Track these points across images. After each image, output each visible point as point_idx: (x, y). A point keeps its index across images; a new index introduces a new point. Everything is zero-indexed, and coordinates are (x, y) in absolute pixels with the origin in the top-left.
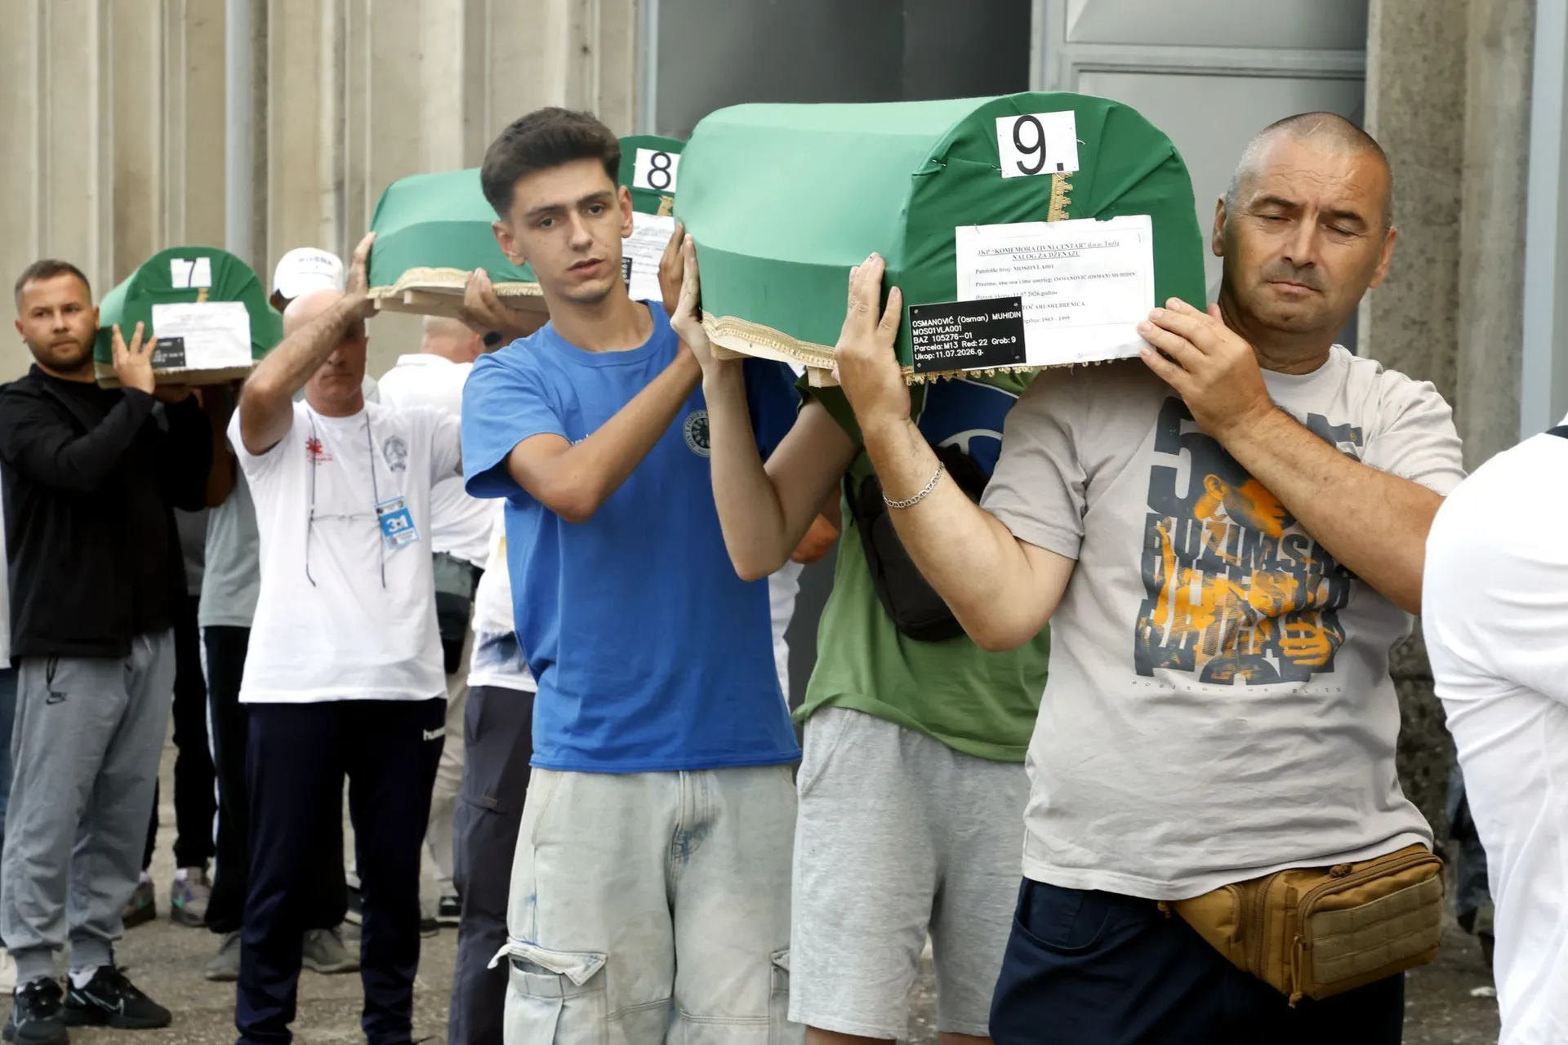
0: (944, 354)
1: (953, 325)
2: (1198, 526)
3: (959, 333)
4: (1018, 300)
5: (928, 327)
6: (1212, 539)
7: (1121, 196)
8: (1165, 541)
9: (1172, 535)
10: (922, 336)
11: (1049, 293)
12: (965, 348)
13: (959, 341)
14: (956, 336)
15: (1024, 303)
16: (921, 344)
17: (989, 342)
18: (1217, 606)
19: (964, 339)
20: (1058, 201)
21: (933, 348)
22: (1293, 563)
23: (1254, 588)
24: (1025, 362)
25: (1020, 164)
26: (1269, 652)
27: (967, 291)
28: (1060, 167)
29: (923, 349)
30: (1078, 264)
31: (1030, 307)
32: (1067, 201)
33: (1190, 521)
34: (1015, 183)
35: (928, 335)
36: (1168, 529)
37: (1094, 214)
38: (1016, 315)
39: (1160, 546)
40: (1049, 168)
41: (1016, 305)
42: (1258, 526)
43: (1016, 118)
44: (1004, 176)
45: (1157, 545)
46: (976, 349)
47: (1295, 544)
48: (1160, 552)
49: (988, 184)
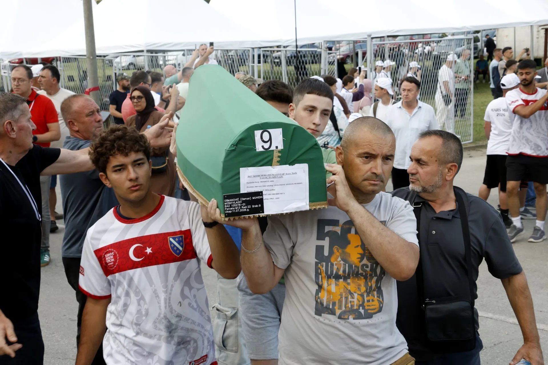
0: (235, 211)
1: (239, 201)
2: (332, 265)
3: (241, 204)
4: (262, 192)
5: (230, 202)
6: (337, 268)
7: (298, 157)
8: (322, 271)
9: (324, 268)
10: (228, 205)
11: (272, 190)
12: (243, 209)
13: (241, 206)
14: (240, 205)
15: (264, 193)
16: (227, 208)
17: (251, 207)
18: (340, 292)
19: (242, 206)
20: (275, 159)
21: (231, 209)
22: (364, 274)
23: (351, 284)
24: (264, 213)
25: (263, 147)
26: (361, 308)
27: (243, 190)
28: (277, 147)
29: (228, 209)
30: (282, 181)
31: (266, 195)
32: (279, 159)
33: (330, 263)
34: (261, 153)
35: (230, 204)
36: (323, 267)
37: (288, 163)
38: (261, 197)
39: (321, 272)
40: (273, 148)
41: (261, 194)
42: (352, 263)
43: (262, 131)
44: (257, 150)
45: (319, 272)
46: (247, 209)
47: (365, 267)
48: (320, 274)
49: (252, 153)
